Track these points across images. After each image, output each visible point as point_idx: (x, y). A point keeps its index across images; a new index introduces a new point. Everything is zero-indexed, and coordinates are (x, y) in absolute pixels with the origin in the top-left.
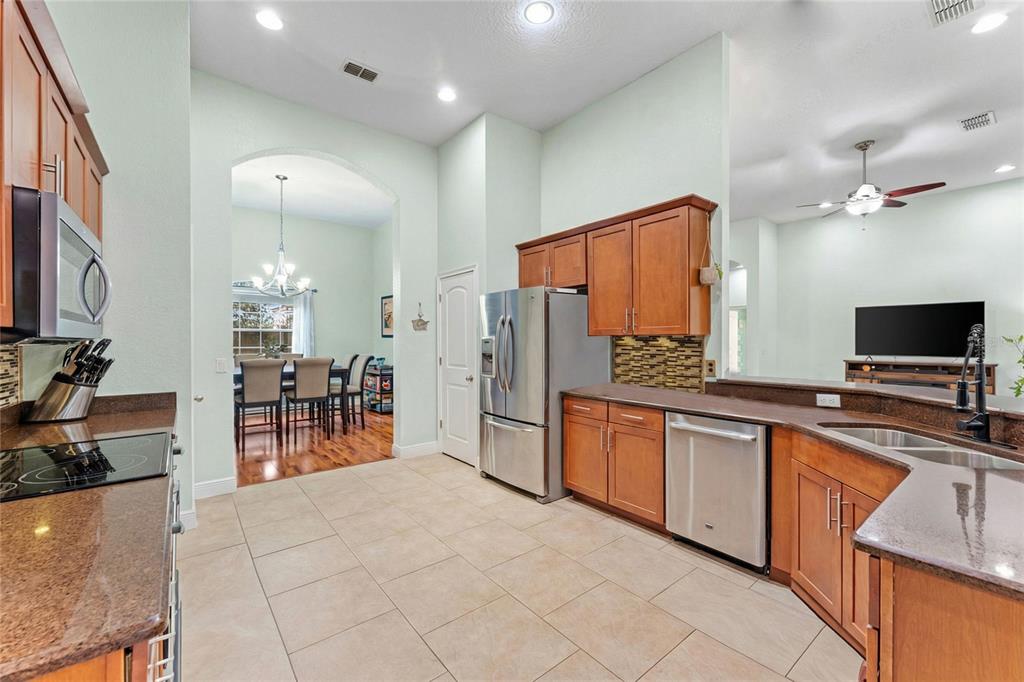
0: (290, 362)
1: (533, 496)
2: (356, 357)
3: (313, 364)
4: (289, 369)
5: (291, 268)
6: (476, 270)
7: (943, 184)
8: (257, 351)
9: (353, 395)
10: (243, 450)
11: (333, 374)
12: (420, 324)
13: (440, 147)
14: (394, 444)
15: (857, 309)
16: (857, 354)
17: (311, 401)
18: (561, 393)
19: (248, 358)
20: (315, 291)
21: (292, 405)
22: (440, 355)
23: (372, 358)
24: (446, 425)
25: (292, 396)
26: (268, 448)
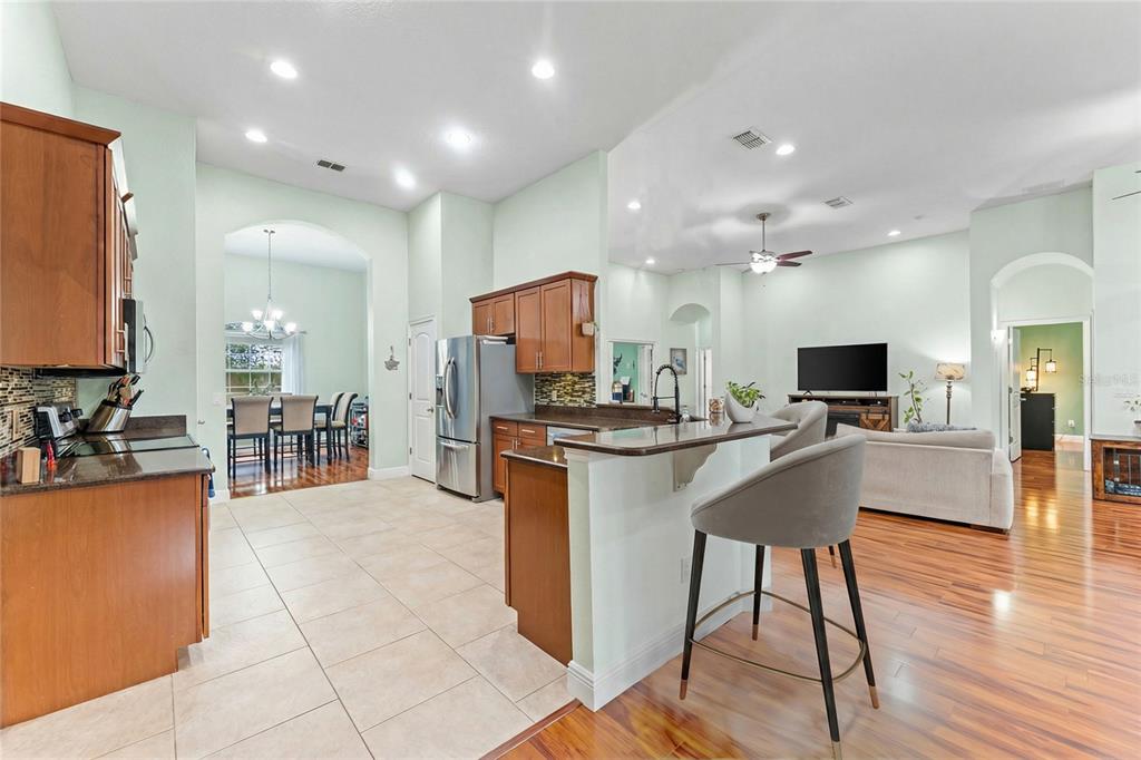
0: (277, 398)
1: (469, 498)
2: (340, 396)
3: (298, 401)
4: (276, 405)
5: (278, 314)
6: (435, 319)
7: (810, 252)
8: (247, 390)
9: (339, 429)
10: (234, 477)
11: (318, 409)
12: (392, 365)
13: (409, 214)
14: (370, 469)
15: (799, 349)
16: (799, 389)
17: (299, 434)
18: (491, 417)
19: (238, 396)
20: (304, 333)
21: (280, 437)
22: (410, 391)
23: (355, 396)
24: (415, 450)
25: (279, 428)
26: (258, 475)
